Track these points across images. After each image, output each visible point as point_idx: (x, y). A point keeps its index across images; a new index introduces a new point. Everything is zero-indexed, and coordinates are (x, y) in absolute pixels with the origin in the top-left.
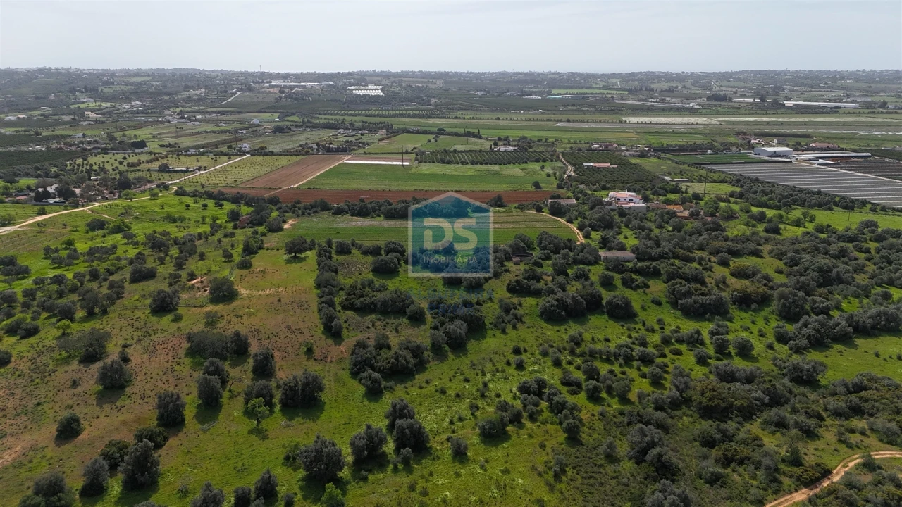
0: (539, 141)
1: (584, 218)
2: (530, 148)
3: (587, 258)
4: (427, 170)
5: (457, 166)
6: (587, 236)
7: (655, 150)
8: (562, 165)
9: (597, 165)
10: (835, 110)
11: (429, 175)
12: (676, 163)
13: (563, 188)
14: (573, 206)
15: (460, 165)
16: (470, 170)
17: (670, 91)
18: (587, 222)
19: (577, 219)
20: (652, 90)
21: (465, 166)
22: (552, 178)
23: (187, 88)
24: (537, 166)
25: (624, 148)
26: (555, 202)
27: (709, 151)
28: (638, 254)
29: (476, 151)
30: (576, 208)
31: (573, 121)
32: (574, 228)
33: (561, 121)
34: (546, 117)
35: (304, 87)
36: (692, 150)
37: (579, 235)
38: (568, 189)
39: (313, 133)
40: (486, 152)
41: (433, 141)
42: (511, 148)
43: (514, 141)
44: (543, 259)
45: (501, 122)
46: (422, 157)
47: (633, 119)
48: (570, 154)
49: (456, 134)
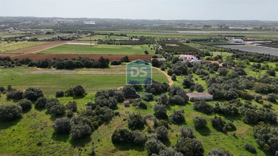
0: (148, 37)
1: (170, 68)
2: (145, 40)
3: (180, 100)
4: (100, 47)
5: (114, 45)
6: (174, 79)
7: (192, 40)
8: (157, 45)
9: (171, 45)
10: (246, 30)
11: (100, 48)
12: (202, 45)
13: (158, 54)
14: (164, 62)
15: (116, 45)
16: (119, 47)
17: (191, 24)
18: (172, 70)
19: (167, 69)
20: (185, 24)
21: (117, 45)
22: (153, 50)
23: (25, 21)
24: (147, 46)
25: (180, 40)
26: (155, 59)
27: (212, 41)
28: (215, 95)
29: (123, 40)
30: (166, 63)
31: (160, 32)
32: (165, 73)
33: (156, 32)
34: (150, 31)
35: (68, 21)
36: (205, 40)
37: (169, 78)
38: (160, 54)
39: (63, 34)
40: (128, 41)
41: (108, 37)
42: (137, 40)
43: (139, 37)
44: (147, 101)
45: (135, 32)
46: (101, 42)
47: (181, 32)
48: (160, 41)
49: (117, 35)
